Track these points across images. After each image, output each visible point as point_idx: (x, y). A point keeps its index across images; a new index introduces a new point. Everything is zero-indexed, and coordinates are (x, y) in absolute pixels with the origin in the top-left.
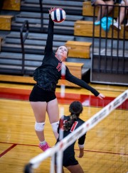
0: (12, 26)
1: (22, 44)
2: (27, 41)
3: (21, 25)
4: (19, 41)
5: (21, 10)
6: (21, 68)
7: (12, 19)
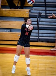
0: (29, 15)
1: (38, 24)
2: (40, 23)
3: (37, 14)
4: (36, 23)
5: (33, 6)
6: (37, 38)
7: (30, 11)
